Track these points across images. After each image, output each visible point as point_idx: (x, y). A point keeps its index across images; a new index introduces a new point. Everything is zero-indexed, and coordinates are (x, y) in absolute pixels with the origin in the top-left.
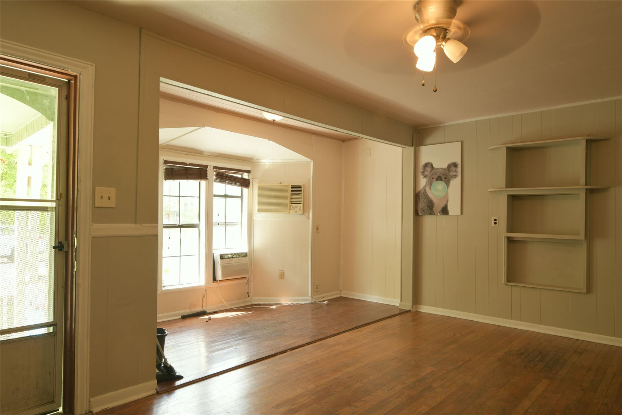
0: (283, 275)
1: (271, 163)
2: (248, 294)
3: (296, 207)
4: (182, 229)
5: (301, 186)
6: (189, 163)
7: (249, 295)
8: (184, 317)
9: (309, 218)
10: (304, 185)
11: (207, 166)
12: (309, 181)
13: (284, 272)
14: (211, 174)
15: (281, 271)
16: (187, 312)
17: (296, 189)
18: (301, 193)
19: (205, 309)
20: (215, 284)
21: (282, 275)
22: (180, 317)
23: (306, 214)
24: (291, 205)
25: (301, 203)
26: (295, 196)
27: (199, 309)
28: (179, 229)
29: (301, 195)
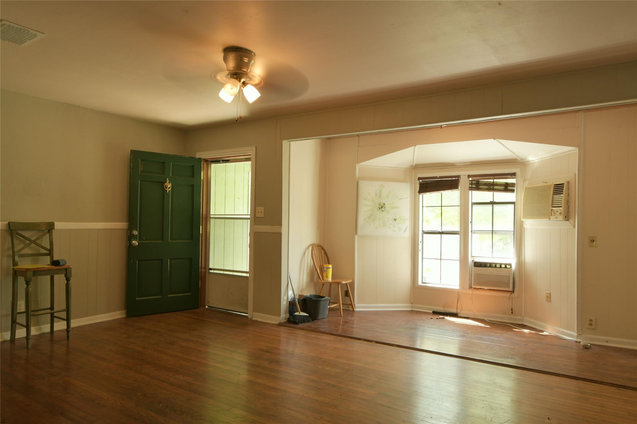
0: (549, 296)
1: (539, 160)
2: (512, 310)
3: (557, 211)
4: (442, 235)
5: (563, 184)
6: (439, 177)
7: (512, 312)
8: (435, 313)
9: (574, 227)
10: (568, 182)
11: (459, 177)
12: (575, 174)
13: (550, 293)
14: (464, 182)
15: (547, 292)
16: (440, 309)
17: (558, 188)
18: (562, 193)
19: (459, 311)
20: (470, 291)
21: (548, 297)
22: (432, 312)
23: (572, 221)
24: (552, 210)
25: (561, 207)
26: (557, 197)
27: (454, 311)
28: (440, 235)
29: (562, 196)
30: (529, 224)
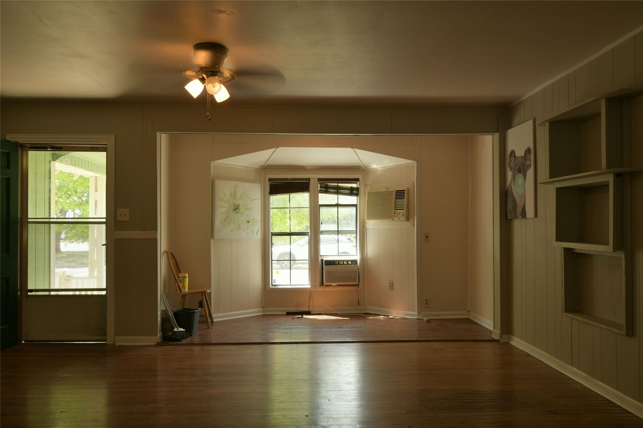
0: (392, 286)
1: (382, 169)
2: (358, 301)
3: (400, 213)
4: (291, 237)
5: (405, 190)
6: (291, 179)
7: (359, 303)
8: (289, 314)
9: (414, 226)
10: (408, 189)
11: (309, 179)
12: (414, 183)
13: (393, 282)
14: (315, 185)
15: (390, 282)
16: (293, 309)
17: (400, 194)
18: (404, 198)
19: (311, 309)
20: (322, 289)
21: (390, 286)
22: (285, 313)
23: (411, 221)
24: (395, 212)
25: (404, 209)
26: (399, 201)
27: (306, 309)
28: (289, 237)
29: (404, 200)
30: (371, 224)
